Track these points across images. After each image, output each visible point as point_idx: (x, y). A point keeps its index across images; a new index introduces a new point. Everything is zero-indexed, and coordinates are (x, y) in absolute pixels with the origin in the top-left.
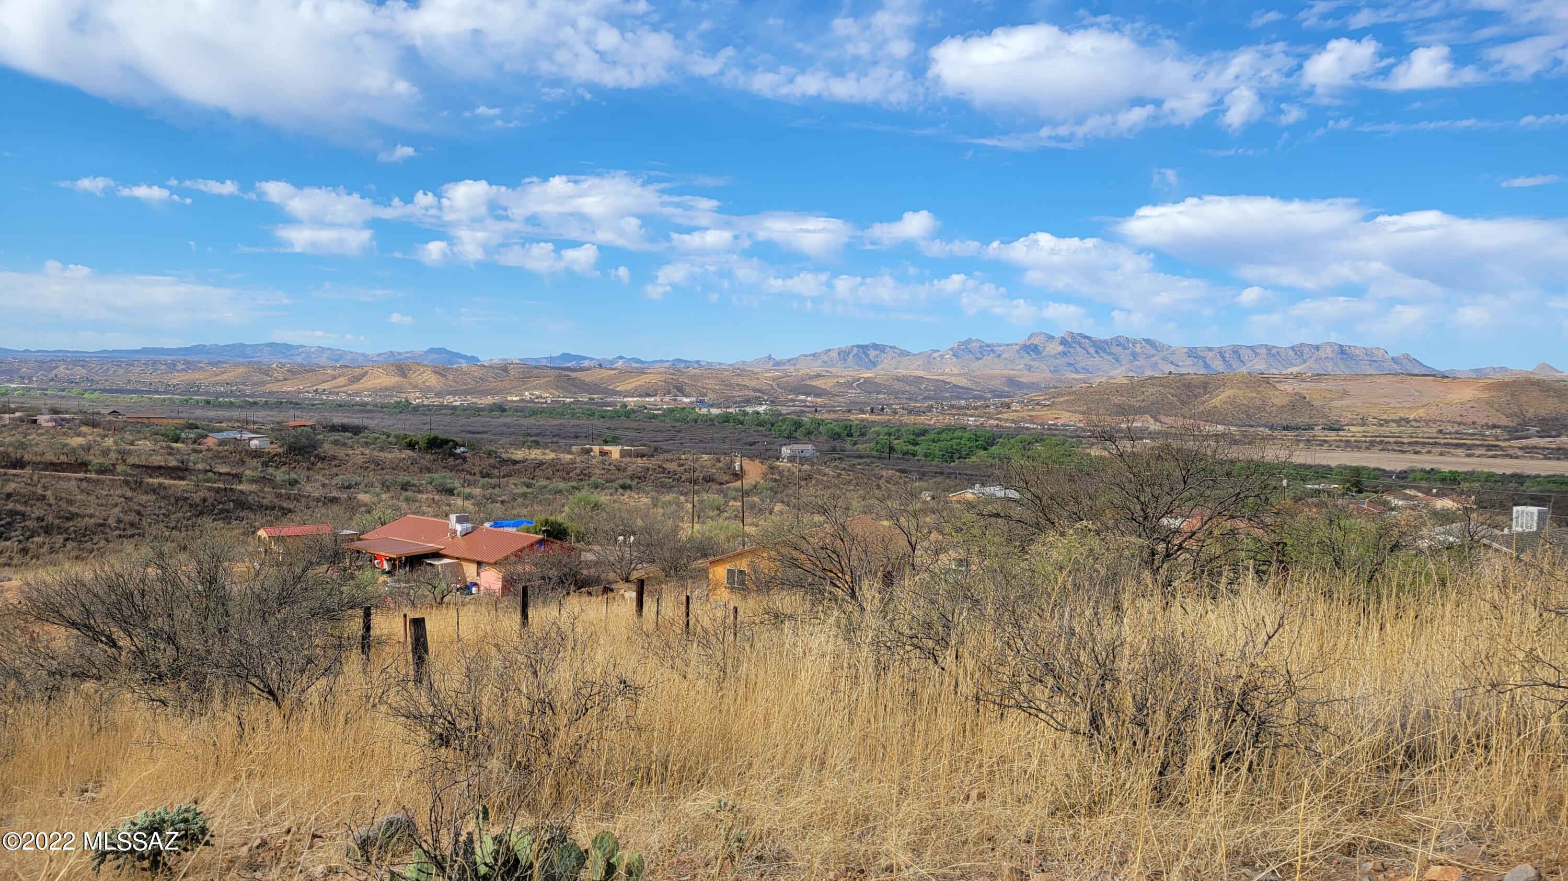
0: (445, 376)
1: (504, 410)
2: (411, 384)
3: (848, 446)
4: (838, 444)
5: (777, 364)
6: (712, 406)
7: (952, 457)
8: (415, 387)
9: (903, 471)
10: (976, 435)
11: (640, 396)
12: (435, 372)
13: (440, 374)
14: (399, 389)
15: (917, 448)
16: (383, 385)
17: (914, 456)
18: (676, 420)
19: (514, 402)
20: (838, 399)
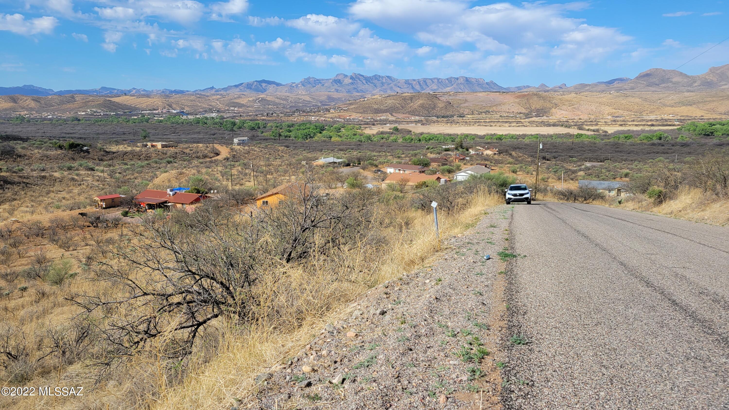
0: (39, 102)
1: (79, 120)
2: (20, 106)
3: (259, 134)
4: (254, 133)
5: (217, 91)
6: (188, 114)
7: (306, 138)
8: (23, 108)
9: (288, 147)
10: (316, 126)
11: (150, 110)
12: (33, 100)
13: (37, 101)
14: (14, 110)
15: (290, 133)
16: (4, 107)
17: (290, 137)
18: (173, 123)
19: (83, 115)
20: (250, 109)
